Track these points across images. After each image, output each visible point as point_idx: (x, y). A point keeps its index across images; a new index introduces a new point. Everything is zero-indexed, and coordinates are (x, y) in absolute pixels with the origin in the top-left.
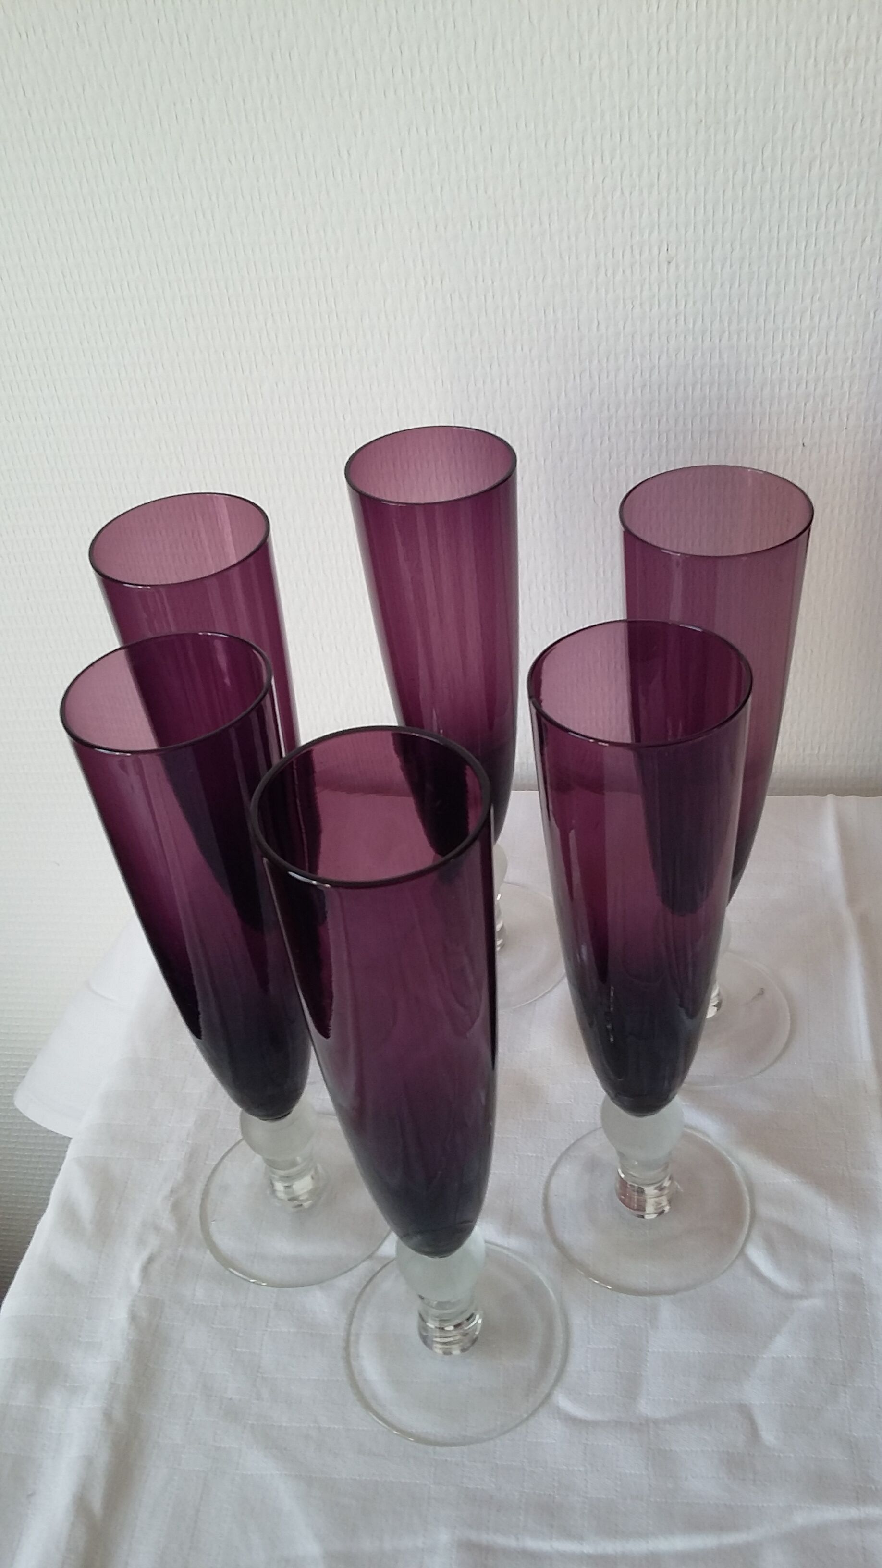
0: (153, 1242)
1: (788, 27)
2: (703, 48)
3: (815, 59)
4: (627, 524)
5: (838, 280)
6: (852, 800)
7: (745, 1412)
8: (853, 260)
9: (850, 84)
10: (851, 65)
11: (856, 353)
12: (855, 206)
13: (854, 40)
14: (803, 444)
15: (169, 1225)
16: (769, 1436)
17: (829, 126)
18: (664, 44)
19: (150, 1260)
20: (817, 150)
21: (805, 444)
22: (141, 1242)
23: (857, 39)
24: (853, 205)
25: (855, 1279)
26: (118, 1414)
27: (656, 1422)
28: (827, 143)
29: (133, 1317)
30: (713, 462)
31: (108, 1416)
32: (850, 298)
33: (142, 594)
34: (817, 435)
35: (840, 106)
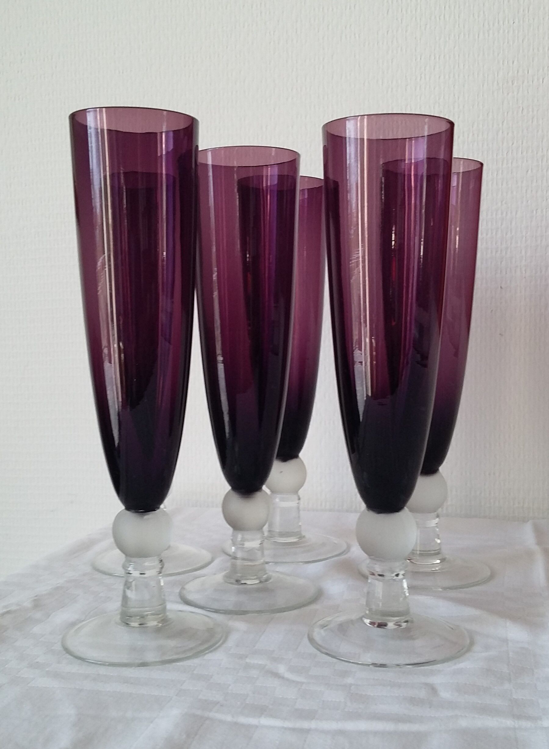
1: (483, 66)
2: (442, 77)
3: (497, 82)
5: (515, 193)
8: (522, 182)
9: (515, 93)
10: (515, 84)
11: (527, 233)
12: (522, 153)
13: (516, 72)
14: (501, 287)
17: (506, 114)
18: (423, 76)
20: (501, 125)
21: (502, 287)
23: (518, 72)
24: (520, 153)
28: (505, 122)
32: (522, 202)
34: (508, 282)
35: (511, 104)
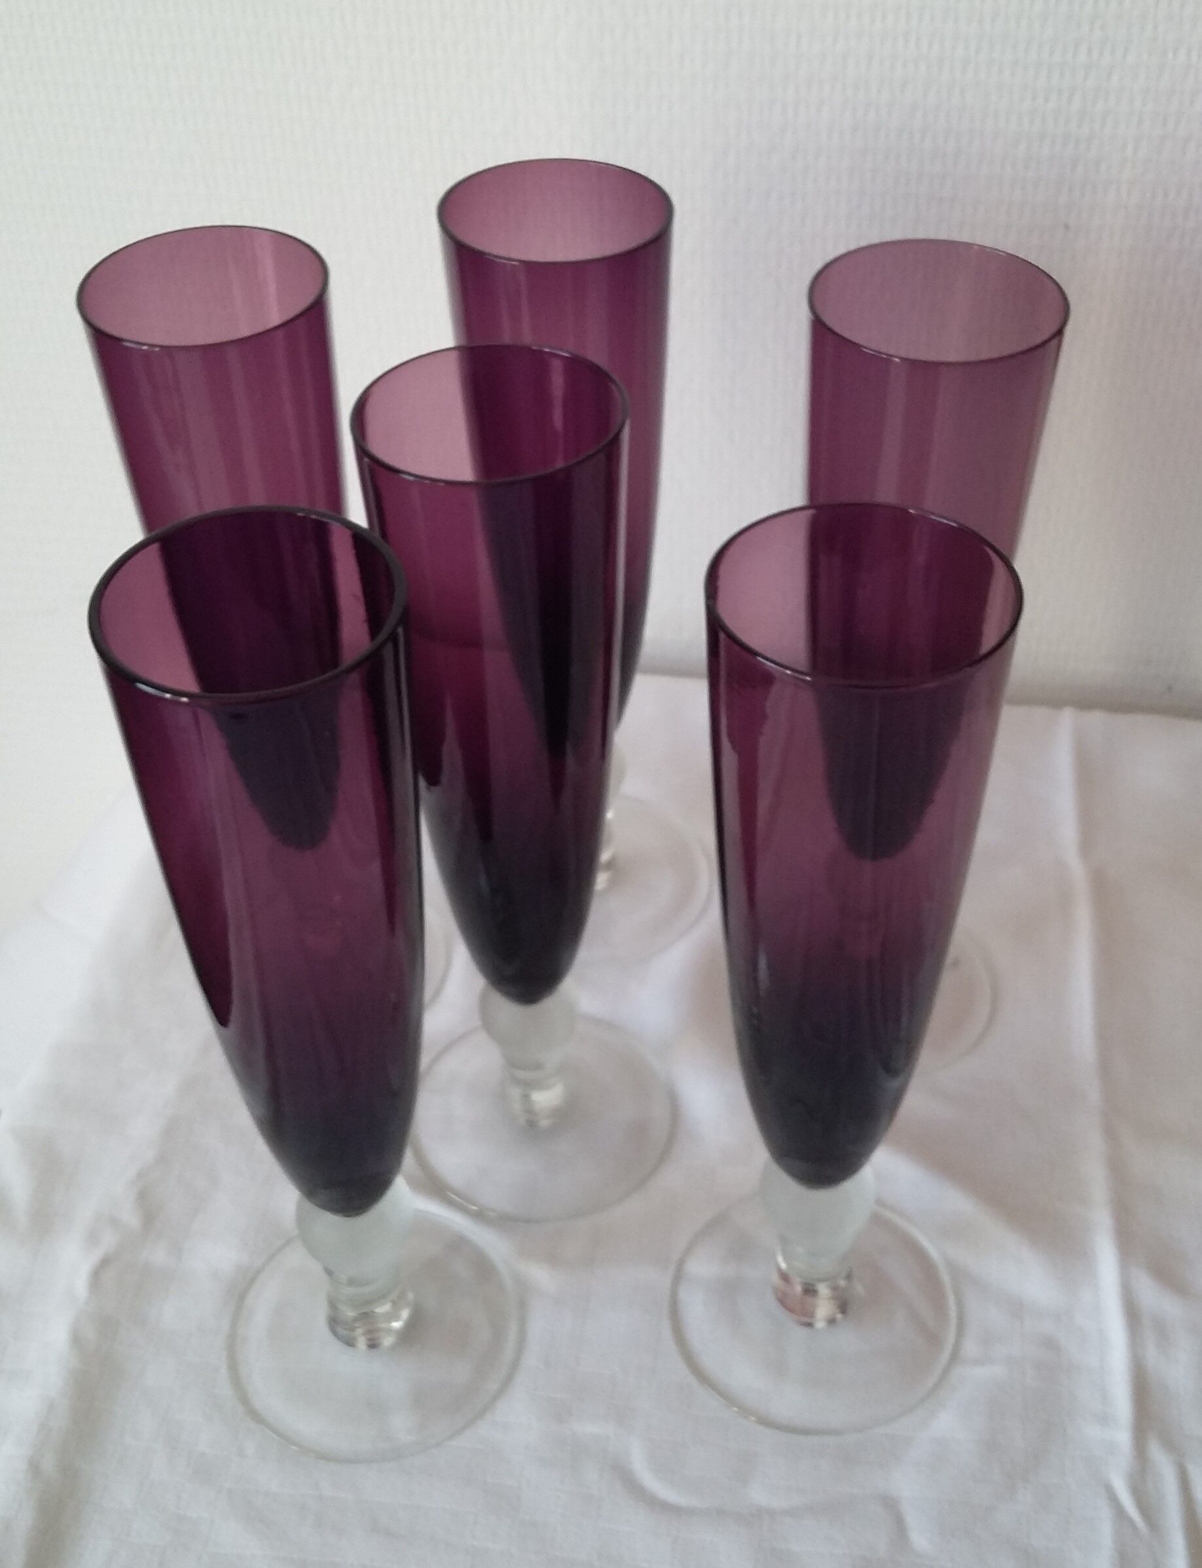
0: (109, 1240)
4: (819, 311)
6: (1096, 718)
7: (890, 1504)
15: (131, 1218)
16: (920, 1538)
19: (105, 1263)
22: (92, 1238)
25: (1050, 1344)
26: (49, 1464)
27: (772, 1513)
29: (76, 1339)
30: (943, 236)
31: (34, 1468)
33: (147, 357)
